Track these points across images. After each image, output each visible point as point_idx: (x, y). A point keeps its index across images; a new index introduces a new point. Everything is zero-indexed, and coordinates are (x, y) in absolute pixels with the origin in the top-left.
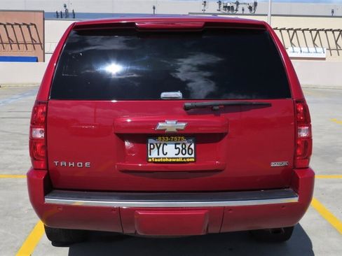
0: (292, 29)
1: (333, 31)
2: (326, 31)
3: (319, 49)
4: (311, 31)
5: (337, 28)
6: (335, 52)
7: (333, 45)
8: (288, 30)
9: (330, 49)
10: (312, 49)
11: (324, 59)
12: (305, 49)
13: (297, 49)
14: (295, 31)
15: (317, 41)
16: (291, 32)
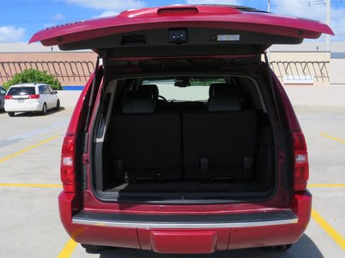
0: (286, 62)
1: (318, 63)
2: (313, 63)
3: (308, 77)
4: (301, 63)
5: (321, 61)
6: (320, 79)
7: (319, 74)
8: (283, 63)
9: (316, 77)
10: (302, 77)
11: (312, 84)
12: (297, 77)
13: (291, 77)
14: (289, 63)
15: (306, 71)
16: (286, 64)
